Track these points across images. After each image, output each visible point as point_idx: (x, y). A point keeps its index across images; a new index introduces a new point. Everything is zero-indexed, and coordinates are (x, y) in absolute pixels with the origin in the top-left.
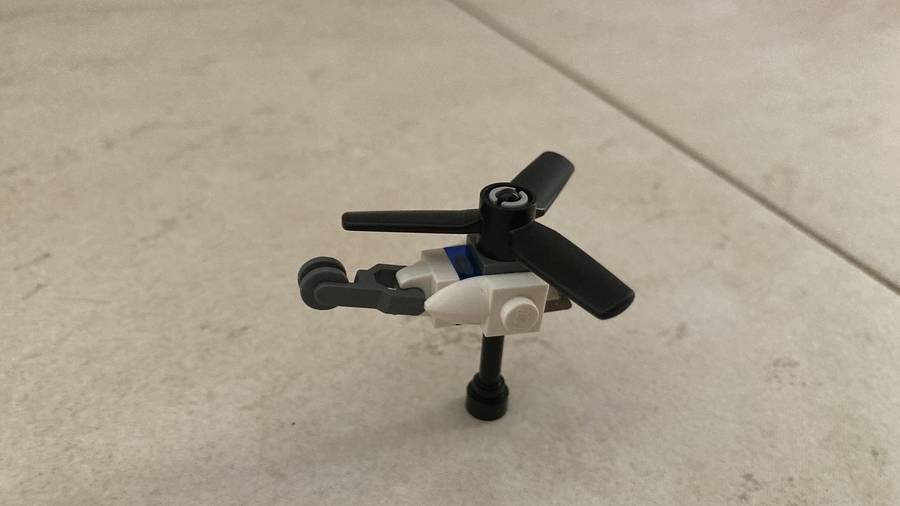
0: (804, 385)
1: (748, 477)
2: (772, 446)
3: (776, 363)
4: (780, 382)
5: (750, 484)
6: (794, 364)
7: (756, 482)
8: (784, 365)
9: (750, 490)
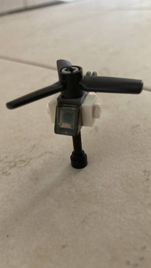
0: (145, 131)
1: (145, 171)
2: (147, 156)
3: (133, 127)
4: (137, 133)
5: (147, 174)
6: (138, 126)
7: (148, 172)
8: (136, 127)
9: (148, 176)
